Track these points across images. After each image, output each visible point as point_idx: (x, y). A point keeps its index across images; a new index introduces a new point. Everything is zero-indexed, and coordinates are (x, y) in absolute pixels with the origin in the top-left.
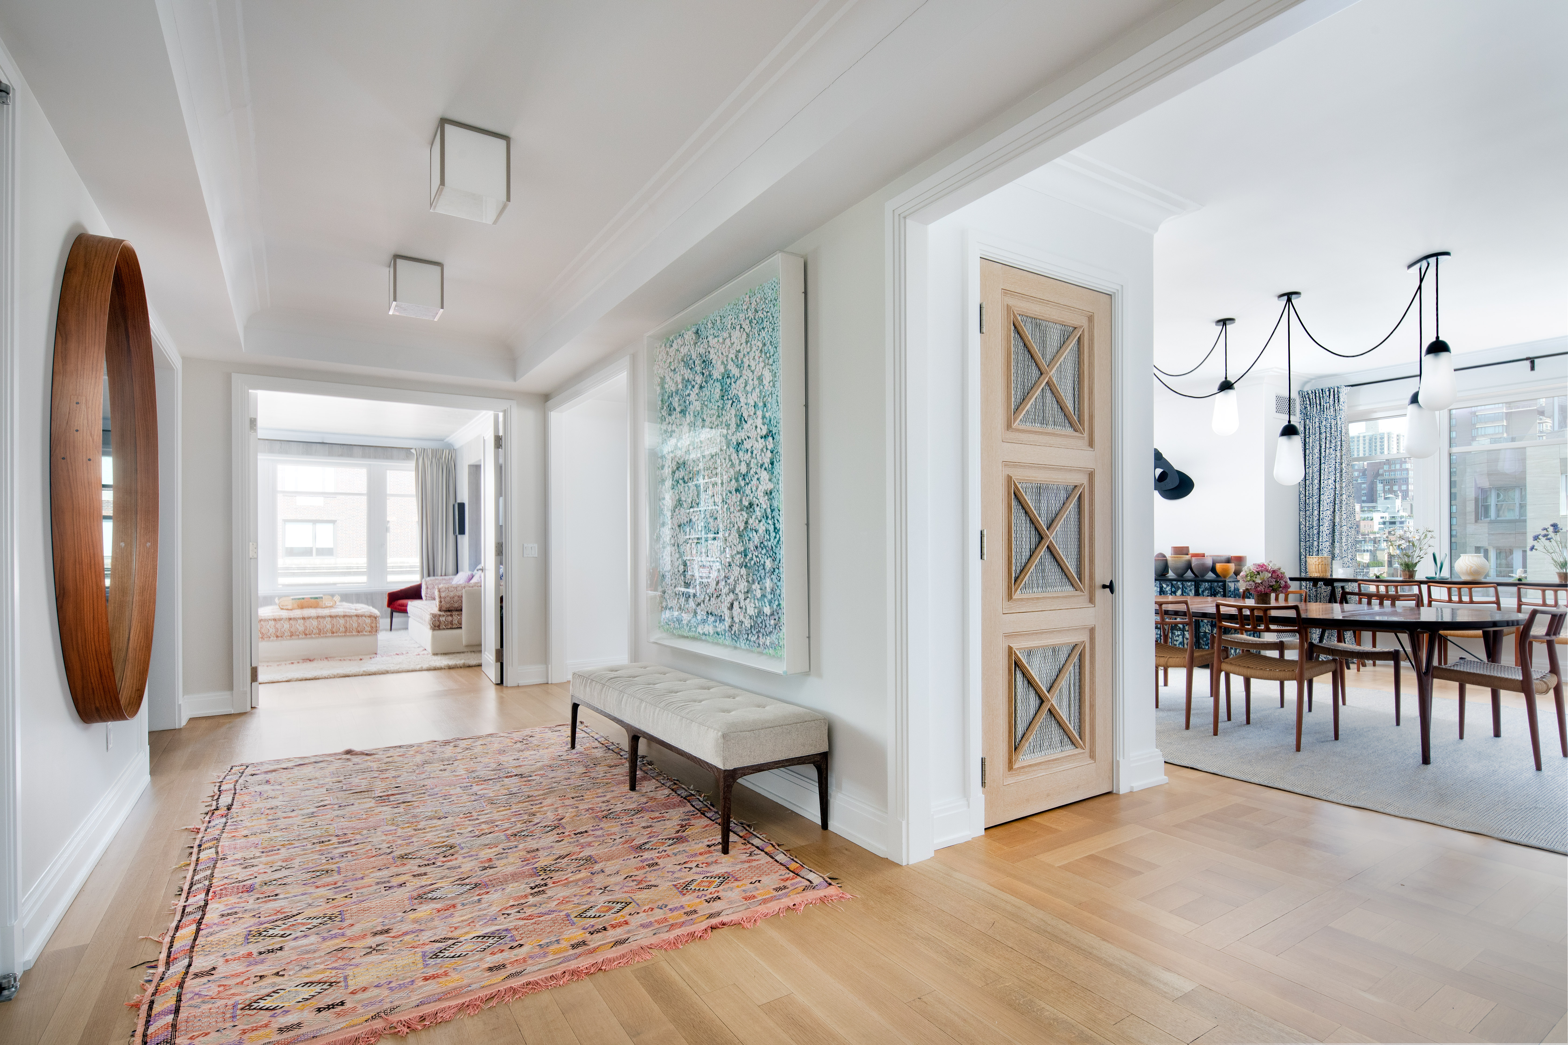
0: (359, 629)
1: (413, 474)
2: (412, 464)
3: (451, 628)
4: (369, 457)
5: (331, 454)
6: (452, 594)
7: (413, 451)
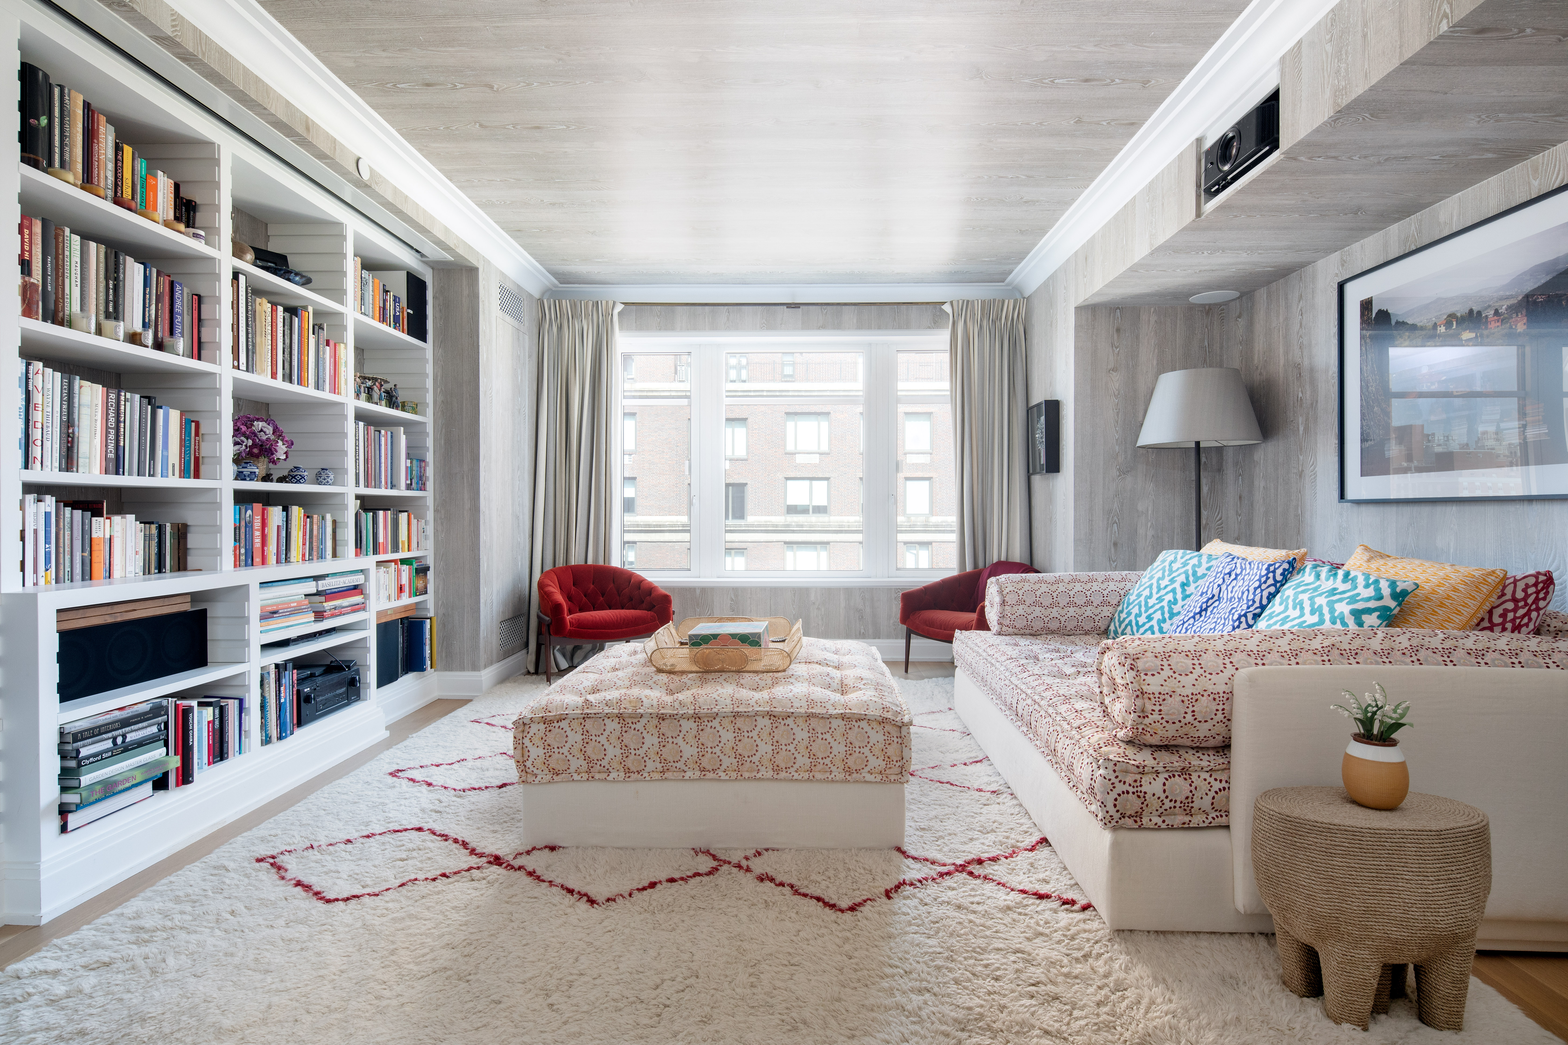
0: (851, 762)
1: (946, 357)
2: (943, 337)
3: (1186, 828)
4: (870, 328)
5: (806, 326)
6: (1187, 685)
7: (947, 308)
